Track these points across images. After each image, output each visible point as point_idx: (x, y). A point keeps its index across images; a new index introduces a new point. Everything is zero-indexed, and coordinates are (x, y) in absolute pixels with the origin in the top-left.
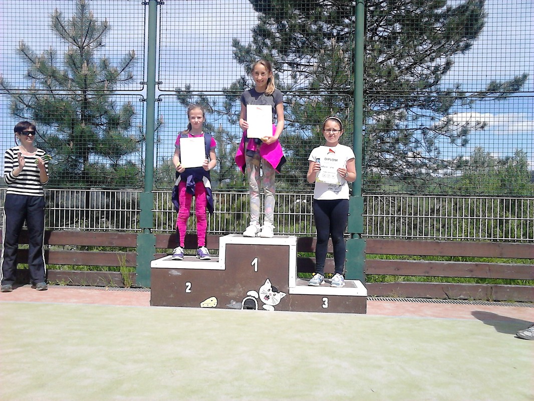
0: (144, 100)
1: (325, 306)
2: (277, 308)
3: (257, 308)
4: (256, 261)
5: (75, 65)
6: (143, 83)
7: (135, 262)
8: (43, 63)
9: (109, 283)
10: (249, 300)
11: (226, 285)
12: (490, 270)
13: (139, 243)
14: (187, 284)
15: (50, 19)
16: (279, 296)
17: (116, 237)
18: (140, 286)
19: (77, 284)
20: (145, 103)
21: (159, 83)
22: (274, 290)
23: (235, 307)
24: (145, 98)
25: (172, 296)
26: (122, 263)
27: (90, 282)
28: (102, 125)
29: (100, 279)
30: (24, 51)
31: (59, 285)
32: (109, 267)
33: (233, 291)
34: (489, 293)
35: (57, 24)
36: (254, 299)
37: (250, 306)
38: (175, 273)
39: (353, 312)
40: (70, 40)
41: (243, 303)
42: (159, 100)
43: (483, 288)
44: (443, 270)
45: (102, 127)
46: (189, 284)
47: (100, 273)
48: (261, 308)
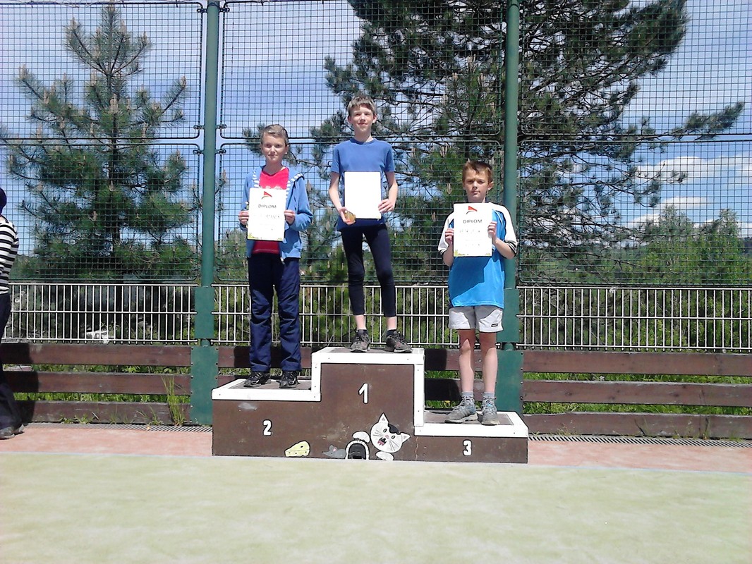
0: (199, 152)
1: (468, 453)
2: (396, 456)
3: (367, 456)
4: (365, 388)
5: (100, 100)
6: (198, 127)
7: (188, 388)
8: (53, 99)
9: (151, 419)
10: (356, 445)
11: (322, 425)
12: (703, 393)
13: (195, 359)
14: (266, 423)
15: (64, 35)
16: (401, 439)
17: (161, 352)
18: (197, 423)
19: (104, 421)
20: (202, 155)
21: (221, 127)
22: (393, 430)
23: (336, 456)
24: (202, 148)
25: (243, 440)
26: (169, 389)
27: (123, 418)
28: (139, 186)
29: (138, 415)
30: (26, 81)
31: (78, 423)
32: (151, 396)
33: (334, 433)
34: (703, 426)
35: (75, 41)
36: (363, 443)
37: (359, 454)
38: (248, 407)
39: (509, 460)
40: (94, 64)
41: (347, 449)
42: (222, 152)
43: (694, 419)
44: (636, 394)
45: (139, 188)
46: (267, 423)
47: (138, 405)
48: (374, 457)
